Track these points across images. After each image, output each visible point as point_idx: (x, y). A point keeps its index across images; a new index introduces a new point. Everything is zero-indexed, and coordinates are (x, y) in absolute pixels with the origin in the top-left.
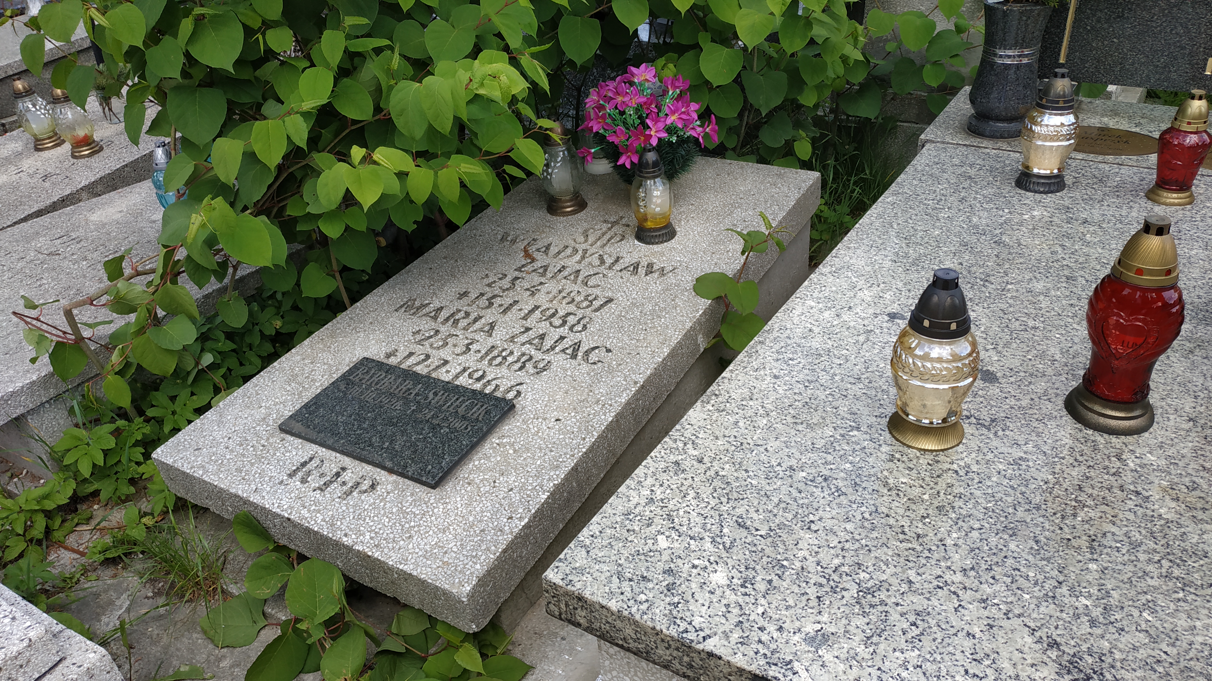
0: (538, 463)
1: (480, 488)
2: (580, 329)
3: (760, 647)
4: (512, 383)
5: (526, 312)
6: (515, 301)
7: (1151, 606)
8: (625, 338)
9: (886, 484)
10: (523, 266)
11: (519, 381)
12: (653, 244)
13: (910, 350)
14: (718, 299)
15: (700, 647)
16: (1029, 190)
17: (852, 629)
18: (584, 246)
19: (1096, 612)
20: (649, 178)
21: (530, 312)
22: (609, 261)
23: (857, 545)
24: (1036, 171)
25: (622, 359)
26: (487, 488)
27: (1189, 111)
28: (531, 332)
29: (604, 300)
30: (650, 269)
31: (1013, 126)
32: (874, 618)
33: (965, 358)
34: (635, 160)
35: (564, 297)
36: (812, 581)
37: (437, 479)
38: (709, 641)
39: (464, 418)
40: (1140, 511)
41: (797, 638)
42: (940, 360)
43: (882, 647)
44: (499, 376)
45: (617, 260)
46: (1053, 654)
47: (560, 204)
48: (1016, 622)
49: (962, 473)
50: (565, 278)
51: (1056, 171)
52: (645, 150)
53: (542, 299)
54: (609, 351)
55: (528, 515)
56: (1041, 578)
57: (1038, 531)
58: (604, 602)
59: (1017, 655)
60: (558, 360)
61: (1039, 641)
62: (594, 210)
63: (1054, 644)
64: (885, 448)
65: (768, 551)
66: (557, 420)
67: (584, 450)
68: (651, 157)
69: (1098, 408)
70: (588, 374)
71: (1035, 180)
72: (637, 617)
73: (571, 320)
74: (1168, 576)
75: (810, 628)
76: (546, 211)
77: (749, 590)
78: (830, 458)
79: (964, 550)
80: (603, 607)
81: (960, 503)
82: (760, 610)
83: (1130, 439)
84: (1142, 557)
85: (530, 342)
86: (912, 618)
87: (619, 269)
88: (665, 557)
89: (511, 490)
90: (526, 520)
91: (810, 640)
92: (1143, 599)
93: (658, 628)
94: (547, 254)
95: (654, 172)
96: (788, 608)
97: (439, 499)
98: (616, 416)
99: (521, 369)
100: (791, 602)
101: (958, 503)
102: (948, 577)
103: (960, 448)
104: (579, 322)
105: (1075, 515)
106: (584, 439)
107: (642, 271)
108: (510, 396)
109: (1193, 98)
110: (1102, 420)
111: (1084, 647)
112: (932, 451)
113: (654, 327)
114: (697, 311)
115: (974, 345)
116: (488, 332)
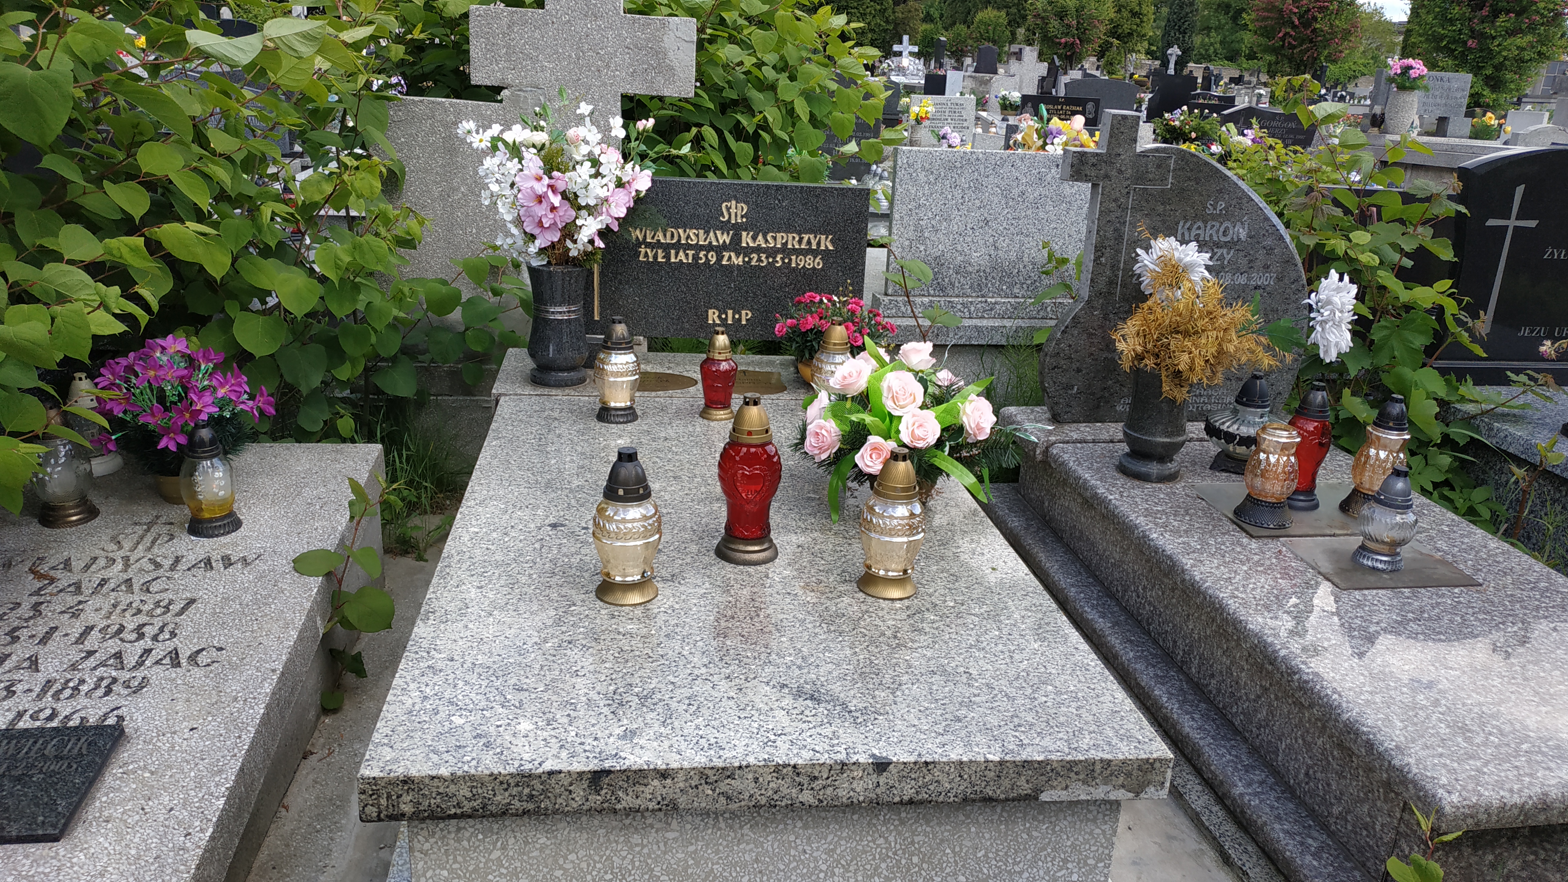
0: (192, 774)
1: (125, 821)
2: (167, 637)
3: (588, 754)
4: (104, 710)
5: (77, 635)
6: (51, 628)
7: (827, 649)
8: (235, 633)
9: (619, 633)
10: (40, 589)
11: (113, 706)
12: (217, 536)
13: (610, 519)
14: (328, 575)
15: (540, 770)
16: (612, 423)
17: (649, 721)
18: (122, 553)
19: (799, 662)
20: (206, 458)
21: (81, 635)
22: (167, 563)
23: (621, 674)
24: (613, 404)
25: (243, 653)
26: (137, 817)
27: (717, 344)
28: (97, 654)
29: (184, 602)
30: (227, 562)
31: (573, 374)
32: (661, 711)
33: (651, 517)
34: (182, 440)
35: (125, 610)
36: (602, 705)
37: (60, 826)
38: (544, 765)
39: (58, 758)
40: (796, 603)
41: (612, 739)
42: (633, 520)
43: (676, 724)
44: (79, 707)
45: (177, 560)
46: (786, 690)
47: (62, 513)
48: (755, 682)
49: (670, 611)
50: (113, 590)
51: (628, 403)
52: (197, 427)
53: (89, 617)
54: (220, 649)
55: (211, 825)
56: (756, 654)
57: (740, 630)
58: (434, 773)
59: (765, 699)
60: (157, 674)
61: (774, 687)
62: (113, 514)
63: (784, 686)
64: (603, 612)
65: (554, 698)
66: (192, 730)
67: (246, 747)
68: (205, 434)
69: (742, 547)
70: (207, 677)
71: (613, 413)
72: (473, 771)
73: (149, 631)
74: (829, 631)
75: (619, 731)
76: (38, 525)
77: (555, 725)
78: (564, 629)
79: (698, 655)
80: (433, 778)
81: (680, 629)
82: (573, 734)
83: (768, 565)
84: (810, 626)
85: (103, 664)
86: (687, 702)
87: (185, 568)
88: (468, 728)
89: (172, 809)
90: (211, 830)
91: (623, 737)
92: (822, 647)
93: (496, 772)
94: (70, 571)
95: (212, 451)
96: (593, 726)
97: (72, 849)
98: (266, 707)
99: (106, 694)
100: (594, 722)
101: (678, 630)
102: (696, 672)
103: (659, 597)
104: (161, 630)
105: (758, 615)
106: (240, 737)
107: (218, 565)
108: (111, 721)
109: (718, 333)
110: (747, 557)
111: (802, 681)
112: (641, 604)
113: (266, 615)
114: (311, 589)
115: (656, 507)
116: (30, 667)
